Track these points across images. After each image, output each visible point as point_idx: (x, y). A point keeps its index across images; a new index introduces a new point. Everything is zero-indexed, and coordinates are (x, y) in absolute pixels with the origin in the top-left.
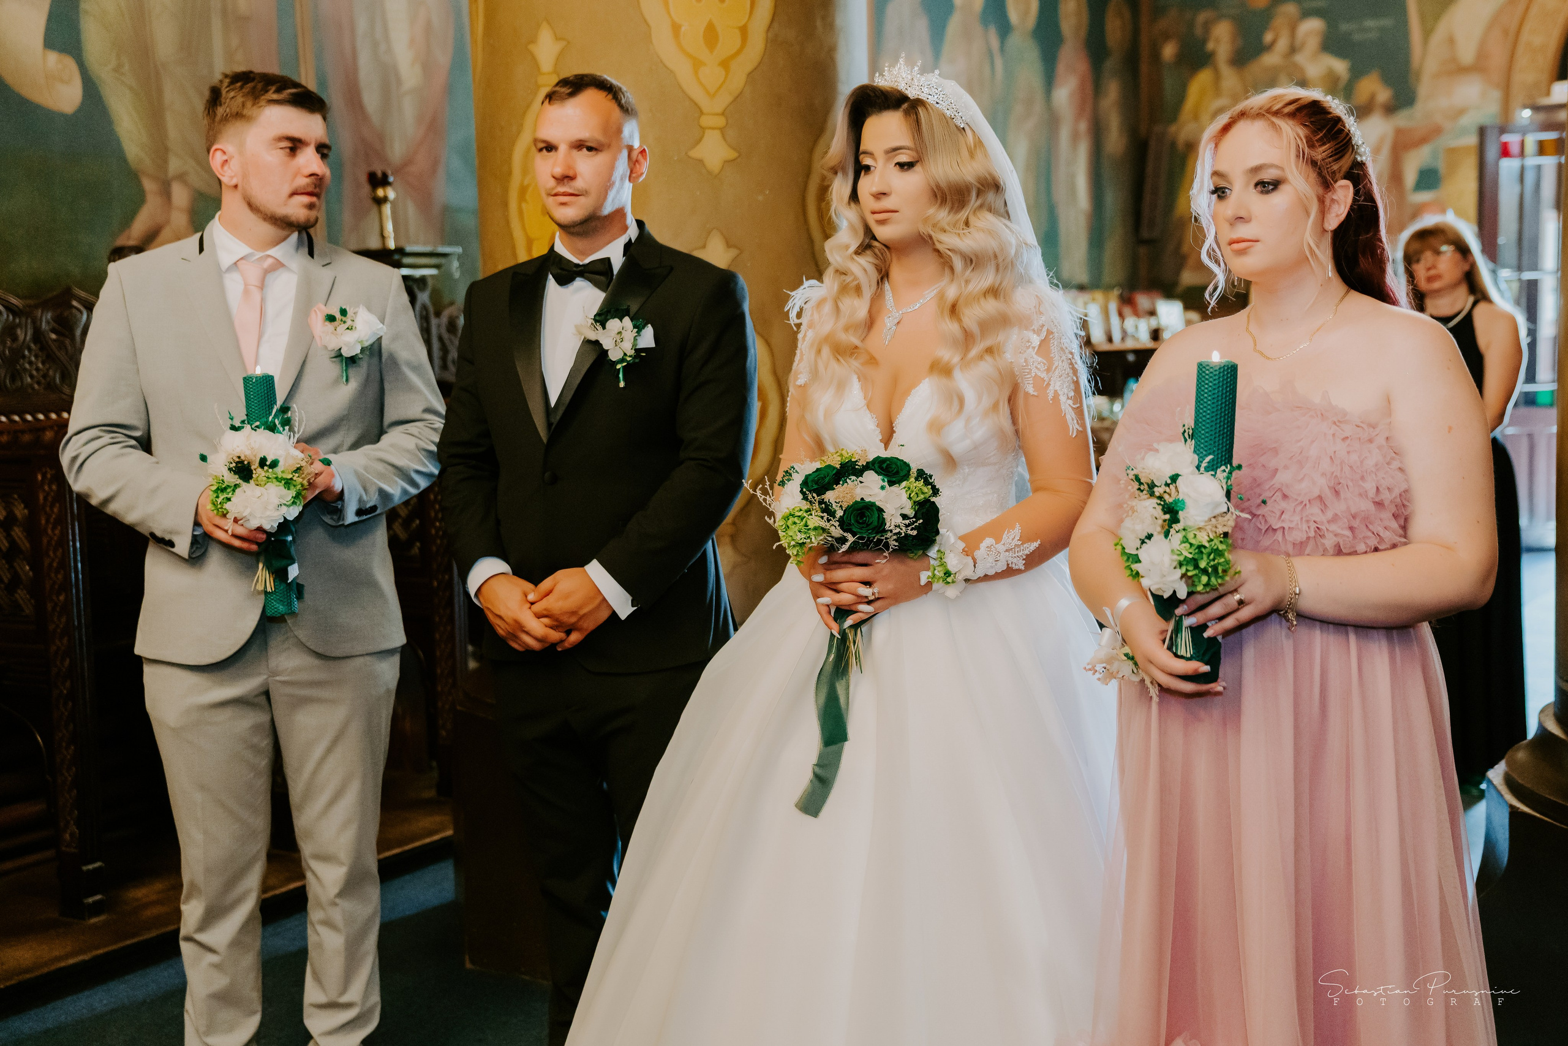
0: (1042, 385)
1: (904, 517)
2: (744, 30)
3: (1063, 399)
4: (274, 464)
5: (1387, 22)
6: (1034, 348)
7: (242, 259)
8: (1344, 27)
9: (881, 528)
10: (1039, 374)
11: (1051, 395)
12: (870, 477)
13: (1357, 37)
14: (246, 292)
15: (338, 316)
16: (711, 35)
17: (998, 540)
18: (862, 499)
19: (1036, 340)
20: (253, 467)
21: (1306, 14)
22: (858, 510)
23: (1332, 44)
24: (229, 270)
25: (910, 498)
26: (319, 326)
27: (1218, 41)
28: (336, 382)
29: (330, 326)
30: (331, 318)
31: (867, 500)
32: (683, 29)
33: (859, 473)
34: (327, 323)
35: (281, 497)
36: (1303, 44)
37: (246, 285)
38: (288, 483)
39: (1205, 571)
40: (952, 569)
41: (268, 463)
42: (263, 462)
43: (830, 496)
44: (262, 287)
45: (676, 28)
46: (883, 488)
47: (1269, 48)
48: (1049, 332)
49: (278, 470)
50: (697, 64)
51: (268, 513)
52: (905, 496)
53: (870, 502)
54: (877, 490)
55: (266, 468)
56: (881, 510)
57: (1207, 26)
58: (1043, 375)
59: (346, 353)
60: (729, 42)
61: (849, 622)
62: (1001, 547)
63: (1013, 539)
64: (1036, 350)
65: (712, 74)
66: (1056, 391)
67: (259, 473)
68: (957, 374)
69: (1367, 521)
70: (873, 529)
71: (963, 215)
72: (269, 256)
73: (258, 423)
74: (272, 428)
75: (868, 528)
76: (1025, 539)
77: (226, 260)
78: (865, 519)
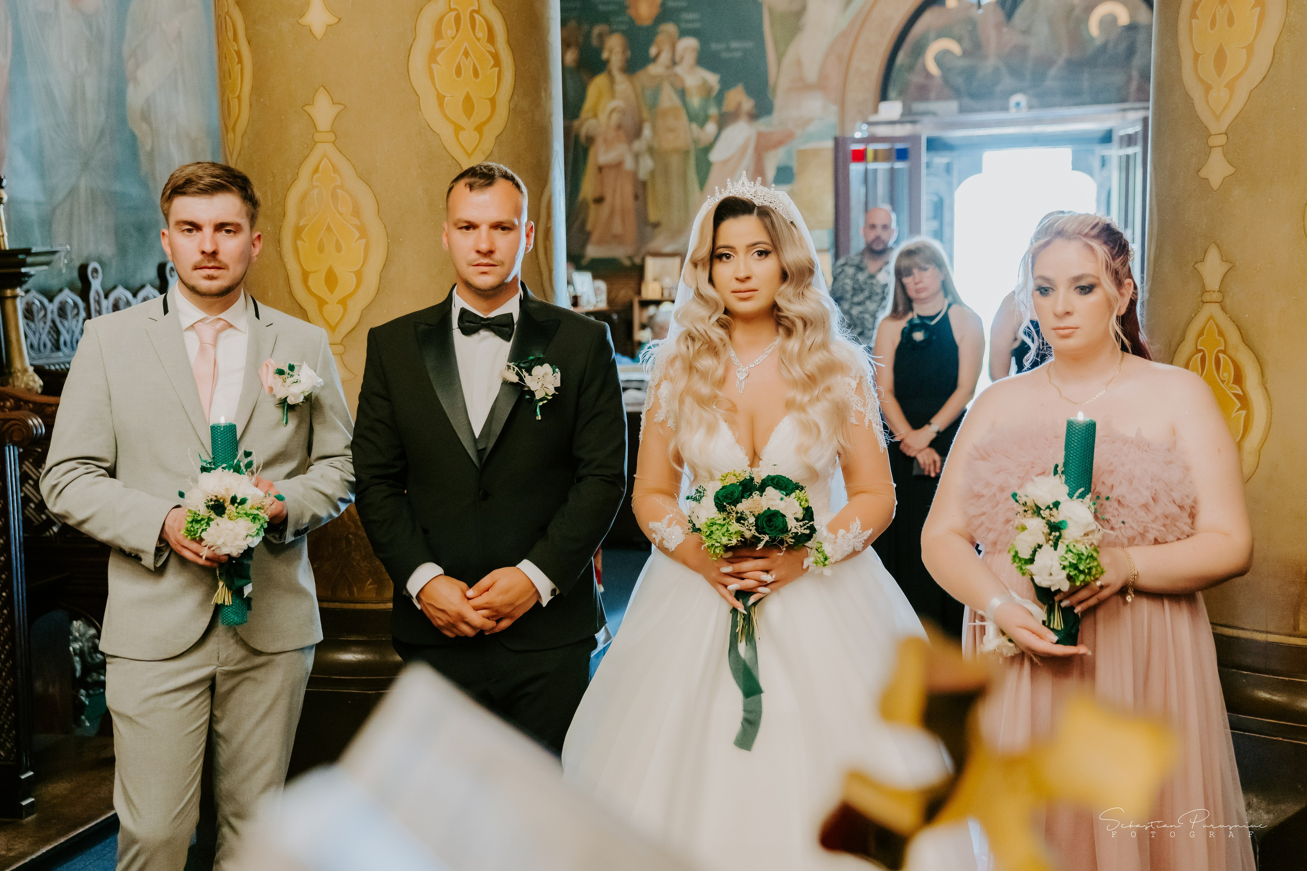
0: (861, 416)
1: (797, 520)
2: (493, 101)
3: (874, 425)
4: (243, 502)
5: (749, 45)
6: (853, 389)
7: (200, 321)
8: (714, 46)
9: (785, 530)
10: (859, 409)
11: (867, 424)
12: (770, 491)
13: (725, 55)
14: (202, 349)
15: (286, 369)
16: (468, 105)
17: (848, 530)
18: (769, 508)
19: (854, 384)
20: (226, 505)
21: (684, 33)
22: (767, 517)
23: (705, 60)
24: (187, 329)
25: (800, 505)
26: (270, 379)
27: (611, 52)
28: (278, 424)
29: (279, 379)
30: (281, 372)
31: (773, 509)
32: (446, 99)
33: (762, 489)
34: (277, 376)
35: (249, 529)
36: (682, 58)
37: (202, 343)
38: (255, 518)
39: (1081, 572)
40: (828, 555)
41: (238, 501)
42: (233, 500)
43: (741, 507)
44: (215, 345)
45: (441, 99)
46: (782, 499)
47: (654, 60)
48: (861, 377)
49: (247, 506)
50: (458, 128)
51: (237, 543)
52: (797, 504)
53: (775, 510)
54: (779, 501)
55: (236, 505)
56: (784, 516)
57: (601, 36)
58: (862, 410)
59: (291, 401)
60: (482, 110)
61: (752, 600)
62: (850, 536)
63: (856, 529)
64: (854, 390)
65: (469, 137)
66: (870, 420)
67: (230, 509)
68: (810, 410)
69: (1174, 519)
70: (780, 530)
71: (800, 289)
72: (220, 319)
73: (224, 465)
74: (237, 470)
75: (777, 529)
76: (864, 528)
77: (186, 322)
78: (772, 523)
